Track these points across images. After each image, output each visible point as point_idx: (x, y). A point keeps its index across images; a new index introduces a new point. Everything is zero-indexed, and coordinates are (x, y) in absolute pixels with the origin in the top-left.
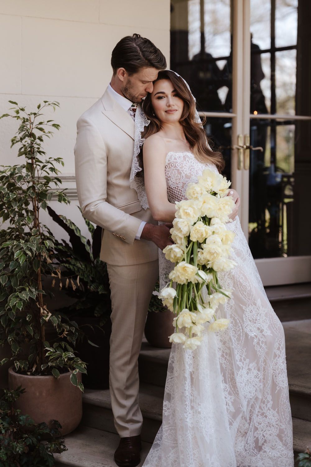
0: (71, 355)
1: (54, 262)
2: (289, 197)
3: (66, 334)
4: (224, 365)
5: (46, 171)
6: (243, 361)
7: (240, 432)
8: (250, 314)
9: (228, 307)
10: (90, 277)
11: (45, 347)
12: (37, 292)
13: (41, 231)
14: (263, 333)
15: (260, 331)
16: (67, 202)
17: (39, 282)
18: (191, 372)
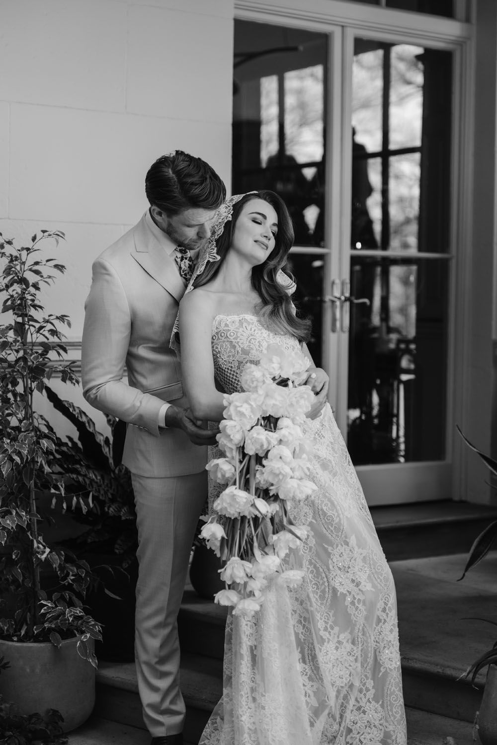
0: (78, 612)
1: (55, 471)
2: (407, 371)
3: (71, 580)
4: (302, 636)
5: (44, 335)
6: (329, 629)
7: (326, 736)
8: (339, 559)
9: (306, 548)
10: (109, 494)
11: (40, 598)
12: (28, 517)
13: (36, 424)
14: (360, 587)
15: (355, 584)
16: (74, 381)
17: (31, 502)
18: (251, 647)
